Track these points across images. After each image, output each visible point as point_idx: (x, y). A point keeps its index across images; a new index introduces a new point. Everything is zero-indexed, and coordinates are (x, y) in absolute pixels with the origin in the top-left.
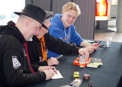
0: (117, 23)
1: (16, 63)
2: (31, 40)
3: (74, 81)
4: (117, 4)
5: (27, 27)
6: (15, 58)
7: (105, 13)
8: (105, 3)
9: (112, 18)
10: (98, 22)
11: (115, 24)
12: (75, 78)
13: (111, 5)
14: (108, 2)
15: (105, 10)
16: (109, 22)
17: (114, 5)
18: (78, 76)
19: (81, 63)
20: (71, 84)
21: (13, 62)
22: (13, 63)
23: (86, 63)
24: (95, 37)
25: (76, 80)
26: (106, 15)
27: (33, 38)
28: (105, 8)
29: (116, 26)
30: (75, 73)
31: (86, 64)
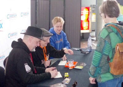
0: (96, 34)
1: (28, 68)
2: (34, 50)
3: (65, 80)
4: (95, 21)
5: (30, 43)
6: (26, 65)
7: (87, 28)
8: (87, 21)
9: (92, 31)
10: (83, 34)
11: (95, 35)
12: (66, 77)
13: (91, 22)
14: (89, 20)
15: (88, 26)
16: (90, 33)
17: (93, 22)
18: (68, 76)
19: (70, 66)
20: (62, 82)
21: (26, 67)
22: (26, 69)
23: (73, 65)
24: (81, 44)
25: (66, 79)
26: (88, 29)
27: (35, 49)
28: (88, 24)
29: (96, 36)
30: (66, 74)
31: (74, 67)
